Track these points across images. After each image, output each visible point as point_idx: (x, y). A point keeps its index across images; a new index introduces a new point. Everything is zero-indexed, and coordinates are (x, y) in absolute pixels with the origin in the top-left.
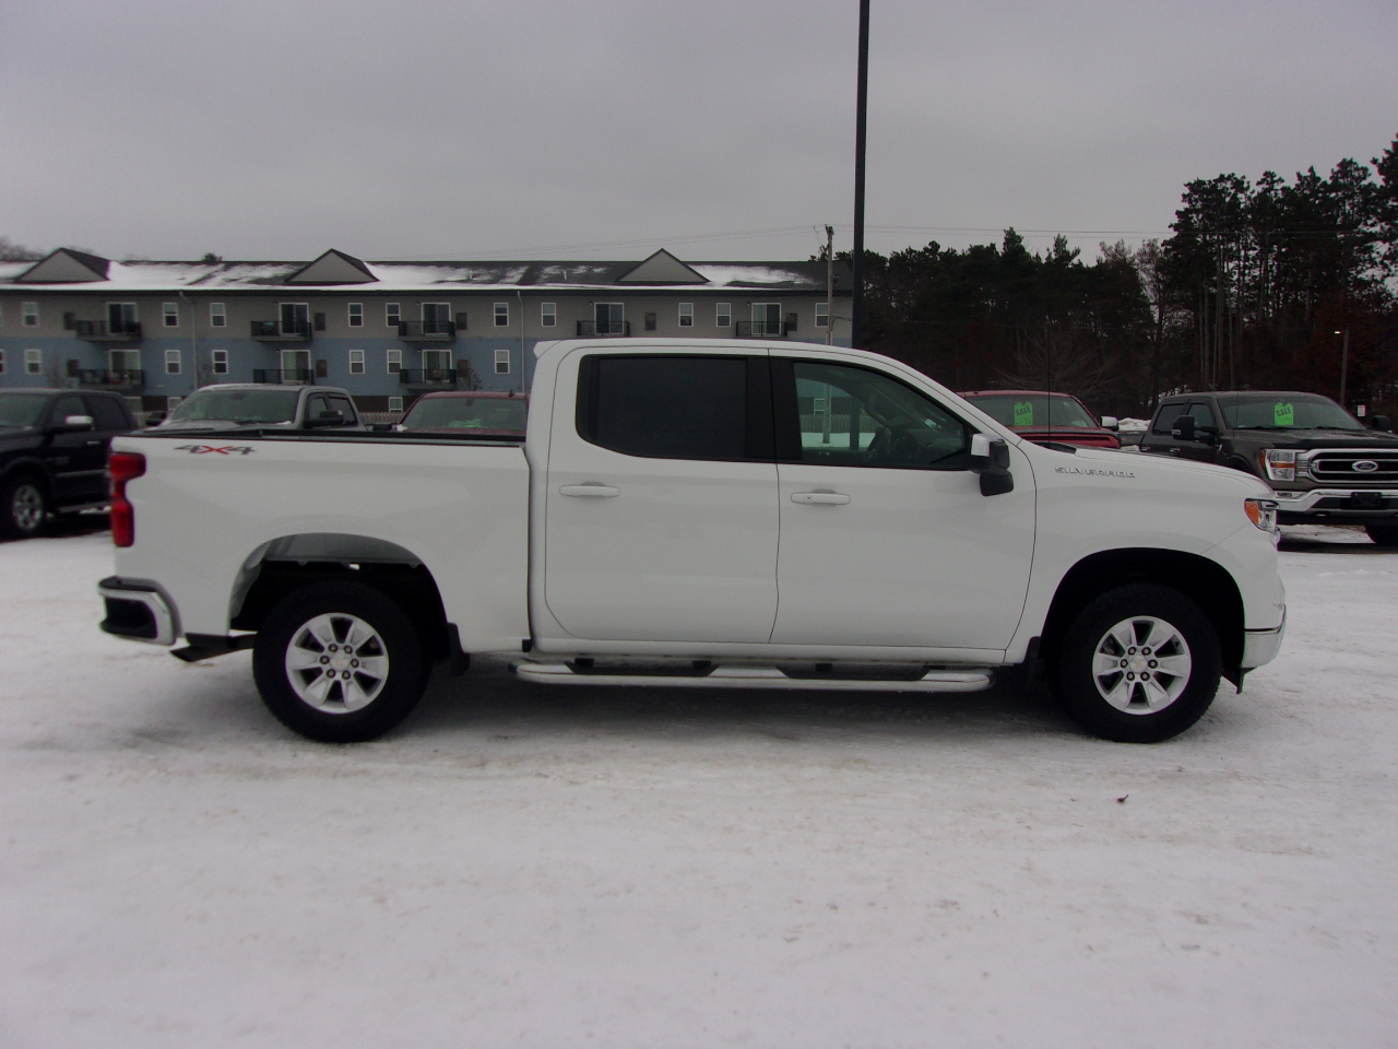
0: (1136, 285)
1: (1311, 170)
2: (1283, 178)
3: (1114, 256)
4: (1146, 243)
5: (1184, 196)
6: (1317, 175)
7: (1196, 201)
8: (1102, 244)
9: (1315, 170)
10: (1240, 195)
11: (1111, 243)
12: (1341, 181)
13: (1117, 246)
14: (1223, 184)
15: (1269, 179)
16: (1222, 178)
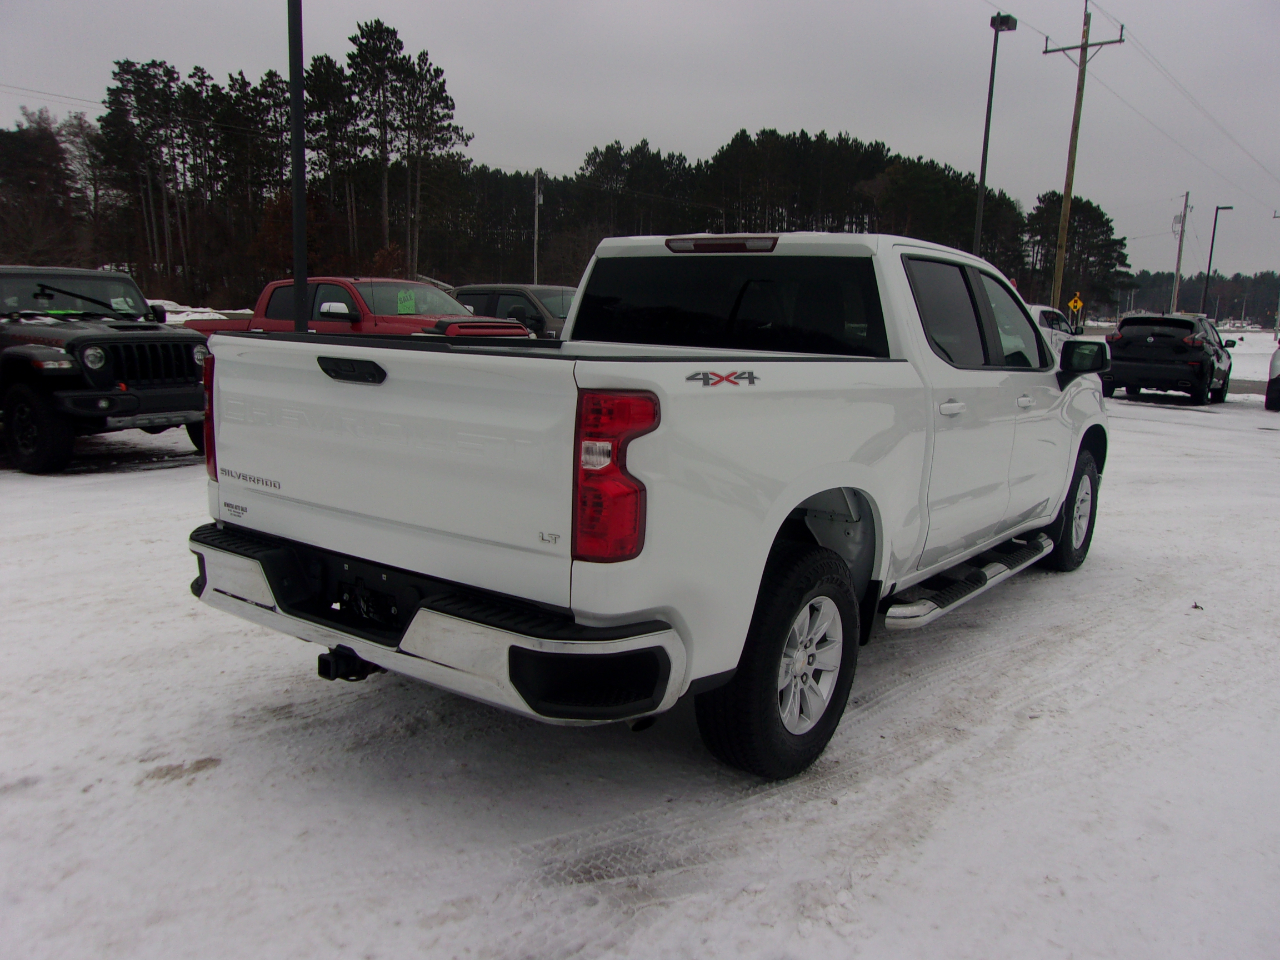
0: (59, 154)
1: (241, 74)
2: (212, 75)
3: (38, 124)
4: (73, 115)
5: (115, 74)
6: (247, 80)
7: (129, 81)
8: (23, 108)
9: (244, 74)
10: (172, 84)
11: (34, 108)
12: (269, 89)
13: (41, 112)
14: (156, 71)
15: (199, 74)
16: (154, 64)
